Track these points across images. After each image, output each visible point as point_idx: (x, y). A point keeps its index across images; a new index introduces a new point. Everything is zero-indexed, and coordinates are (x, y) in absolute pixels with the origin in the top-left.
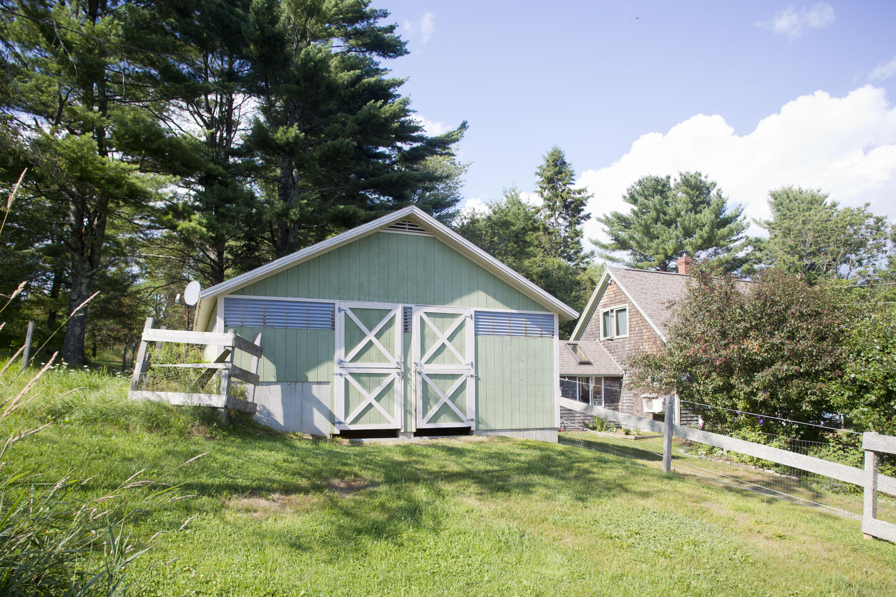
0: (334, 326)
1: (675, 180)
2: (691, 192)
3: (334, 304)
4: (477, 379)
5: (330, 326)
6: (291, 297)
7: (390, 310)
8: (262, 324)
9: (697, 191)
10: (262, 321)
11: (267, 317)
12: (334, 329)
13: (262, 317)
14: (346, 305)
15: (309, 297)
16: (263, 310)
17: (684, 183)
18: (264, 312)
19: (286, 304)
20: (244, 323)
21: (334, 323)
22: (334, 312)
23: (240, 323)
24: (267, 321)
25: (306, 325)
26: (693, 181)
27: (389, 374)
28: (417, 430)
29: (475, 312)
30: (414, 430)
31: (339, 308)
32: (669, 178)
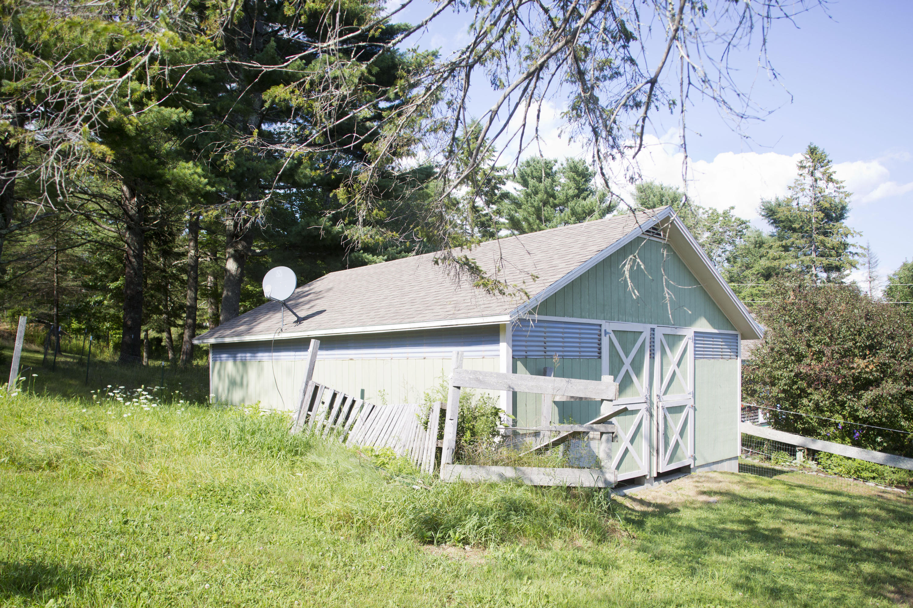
0: (600, 353)
1: (562, 165)
2: (577, 178)
3: (600, 325)
4: (695, 410)
5: (597, 354)
6: (568, 316)
7: (641, 332)
8: (543, 353)
9: (583, 178)
10: (543, 349)
11: (548, 344)
12: (600, 358)
13: (543, 344)
14: (608, 326)
15: (581, 317)
16: (543, 334)
17: (571, 168)
18: (545, 337)
19: (563, 326)
20: (529, 353)
21: (600, 349)
22: (600, 335)
23: (524, 353)
24: (548, 349)
25: (578, 354)
26: (581, 168)
27: (639, 410)
28: (658, 473)
29: (695, 332)
30: (655, 475)
31: (605, 330)
32: (556, 161)
